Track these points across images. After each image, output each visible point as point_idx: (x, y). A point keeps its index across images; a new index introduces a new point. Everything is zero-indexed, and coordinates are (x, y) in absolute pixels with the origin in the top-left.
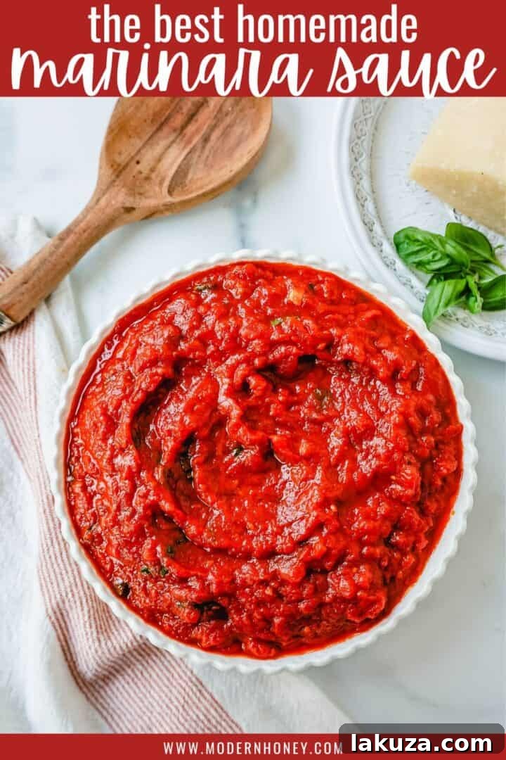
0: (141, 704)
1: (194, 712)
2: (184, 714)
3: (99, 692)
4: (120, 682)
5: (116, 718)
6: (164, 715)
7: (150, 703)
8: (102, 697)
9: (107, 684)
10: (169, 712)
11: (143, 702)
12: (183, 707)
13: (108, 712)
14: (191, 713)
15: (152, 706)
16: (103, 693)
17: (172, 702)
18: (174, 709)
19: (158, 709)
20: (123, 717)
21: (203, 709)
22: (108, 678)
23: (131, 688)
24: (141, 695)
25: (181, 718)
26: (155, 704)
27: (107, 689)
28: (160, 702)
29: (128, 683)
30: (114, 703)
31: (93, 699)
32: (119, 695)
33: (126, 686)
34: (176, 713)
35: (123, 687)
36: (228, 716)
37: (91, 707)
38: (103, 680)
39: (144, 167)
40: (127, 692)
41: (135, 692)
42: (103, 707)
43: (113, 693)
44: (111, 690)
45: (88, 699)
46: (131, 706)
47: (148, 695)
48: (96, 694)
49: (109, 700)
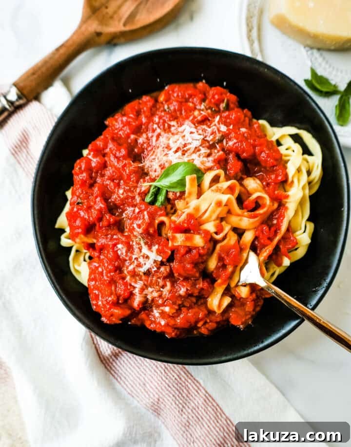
0: (138, 370)
1: (171, 374)
2: (166, 375)
3: (112, 363)
4: (125, 357)
5: (123, 378)
6: (153, 376)
7: (144, 369)
8: (114, 366)
9: (117, 359)
10: (156, 374)
11: (139, 368)
12: (164, 371)
13: (118, 376)
14: (169, 374)
15: (145, 371)
16: (114, 364)
17: (157, 368)
18: (159, 372)
19: (149, 372)
20: (127, 378)
21: (176, 372)
22: (118, 355)
23: (132, 361)
24: (138, 365)
25: (164, 378)
26: (147, 370)
27: (117, 362)
28: (151, 369)
29: (130, 358)
30: (122, 370)
31: (109, 368)
32: (125, 365)
33: (129, 359)
34: (160, 374)
35: (127, 360)
36: (192, 376)
37: (108, 373)
38: (115, 356)
39: (110, 10)
40: (130, 363)
41: (134, 363)
42: (115, 372)
43: (121, 364)
44: (119, 362)
45: (106, 367)
46: (133, 372)
47: (143, 365)
48: (110, 364)
49: (118, 368)
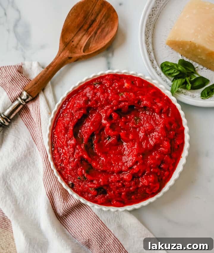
0: (78, 224)
2: (92, 227)
3: (64, 220)
4: (71, 217)
5: (70, 228)
10: (87, 226)
12: (92, 224)
13: (67, 227)
14: (94, 226)
15: (82, 224)
16: (65, 221)
17: (88, 223)
18: (89, 226)
19: (84, 225)
20: (72, 228)
21: (99, 225)
23: (75, 219)
24: (78, 221)
25: (91, 228)
27: (67, 219)
28: (85, 223)
29: (74, 217)
30: (69, 224)
31: (62, 222)
32: (71, 221)
36: (107, 228)
37: (62, 225)
38: (66, 217)
39: (75, 43)
40: (73, 220)
42: (66, 225)
43: (69, 220)
45: (60, 222)
46: (75, 225)
47: (80, 221)
49: (67, 223)
